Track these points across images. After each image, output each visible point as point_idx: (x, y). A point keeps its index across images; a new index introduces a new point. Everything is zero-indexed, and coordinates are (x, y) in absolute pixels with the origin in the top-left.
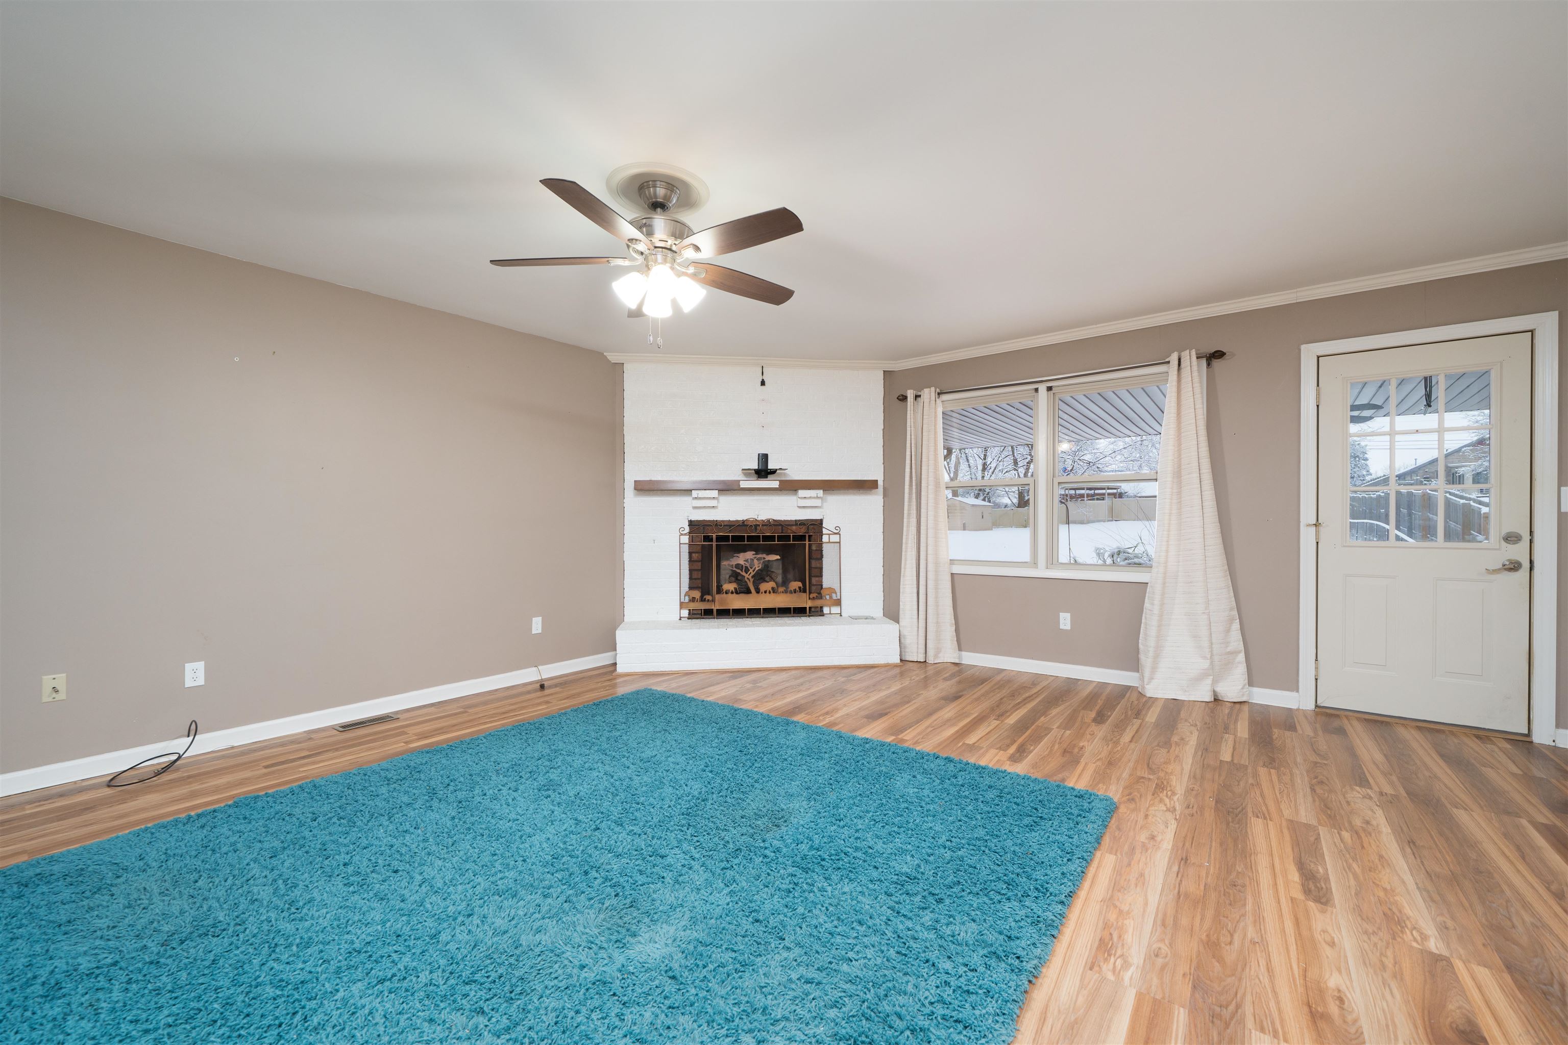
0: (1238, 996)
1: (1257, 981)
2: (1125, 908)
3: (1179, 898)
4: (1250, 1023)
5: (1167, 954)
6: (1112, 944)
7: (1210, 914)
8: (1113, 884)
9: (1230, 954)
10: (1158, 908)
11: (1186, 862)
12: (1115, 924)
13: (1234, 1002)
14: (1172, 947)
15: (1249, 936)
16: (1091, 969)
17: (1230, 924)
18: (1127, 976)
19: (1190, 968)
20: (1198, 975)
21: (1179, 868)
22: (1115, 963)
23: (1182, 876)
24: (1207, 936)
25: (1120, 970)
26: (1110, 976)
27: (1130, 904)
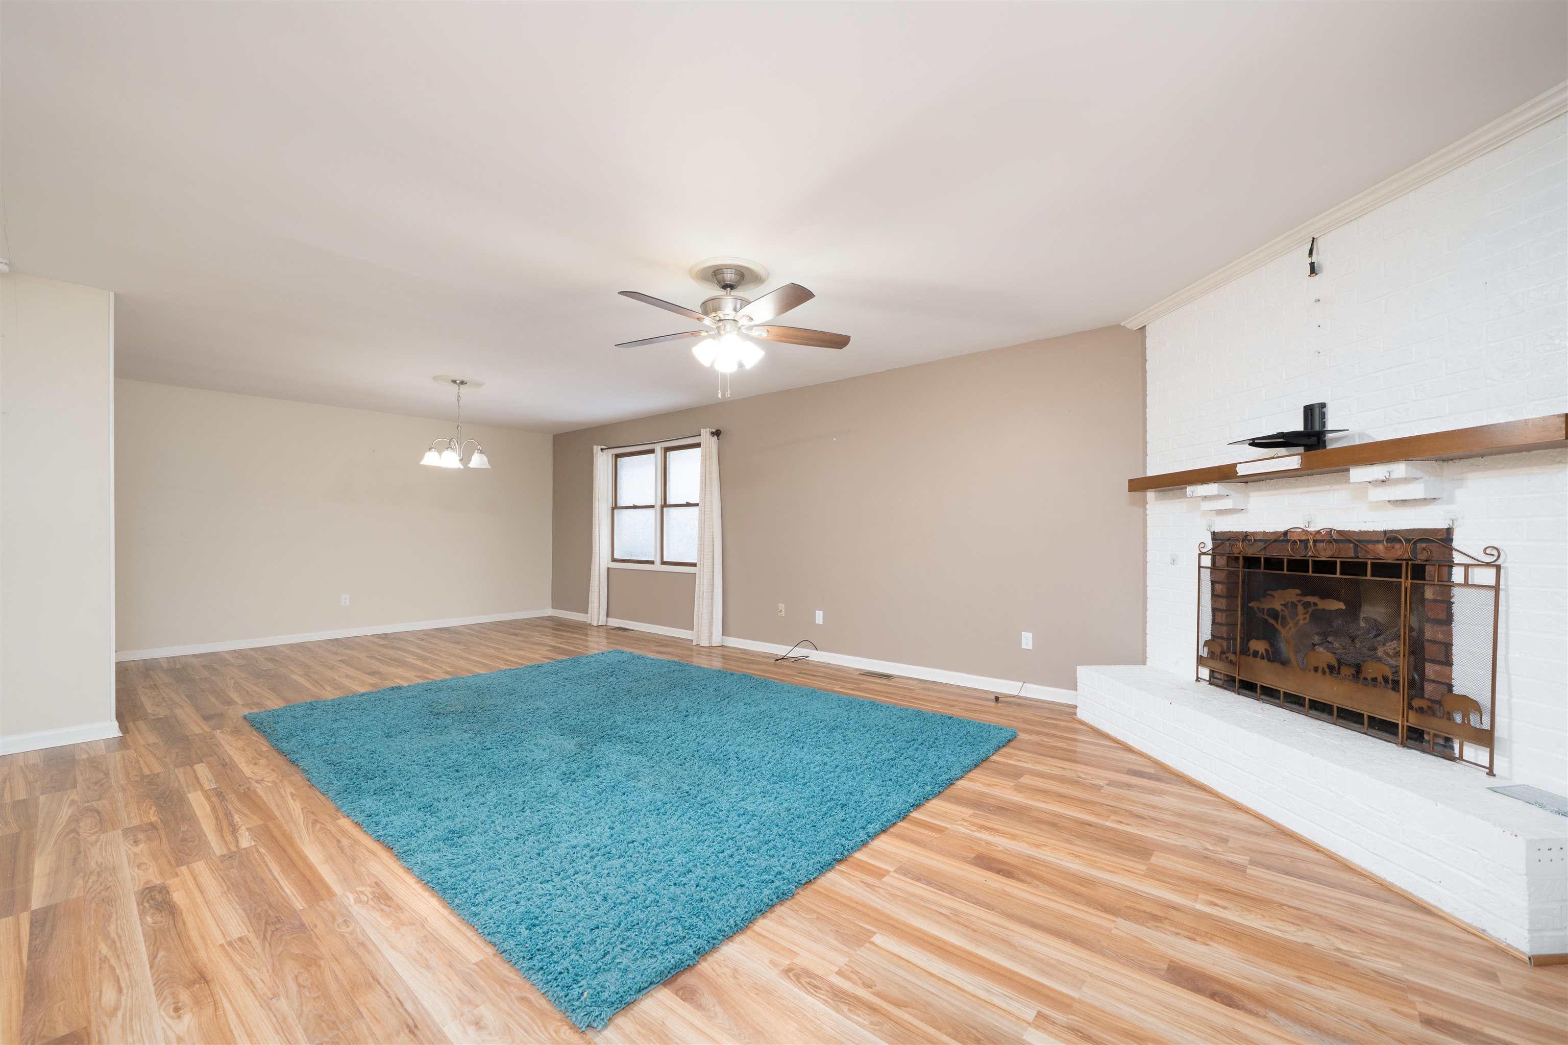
0: (268, 945)
1: (257, 966)
2: (403, 929)
3: (373, 978)
4: (252, 936)
5: (339, 928)
6: (381, 903)
7: (333, 987)
8: (437, 937)
9: (291, 967)
10: (381, 953)
11: (408, 1026)
12: (396, 914)
13: (269, 940)
14: (340, 935)
15: (283, 999)
16: (376, 883)
17: (307, 994)
18: (352, 898)
19: (315, 933)
20: (305, 933)
21: (406, 1011)
22: (366, 896)
23: (393, 1004)
24: (320, 966)
25: (359, 895)
26: (361, 889)
27: (403, 935)
